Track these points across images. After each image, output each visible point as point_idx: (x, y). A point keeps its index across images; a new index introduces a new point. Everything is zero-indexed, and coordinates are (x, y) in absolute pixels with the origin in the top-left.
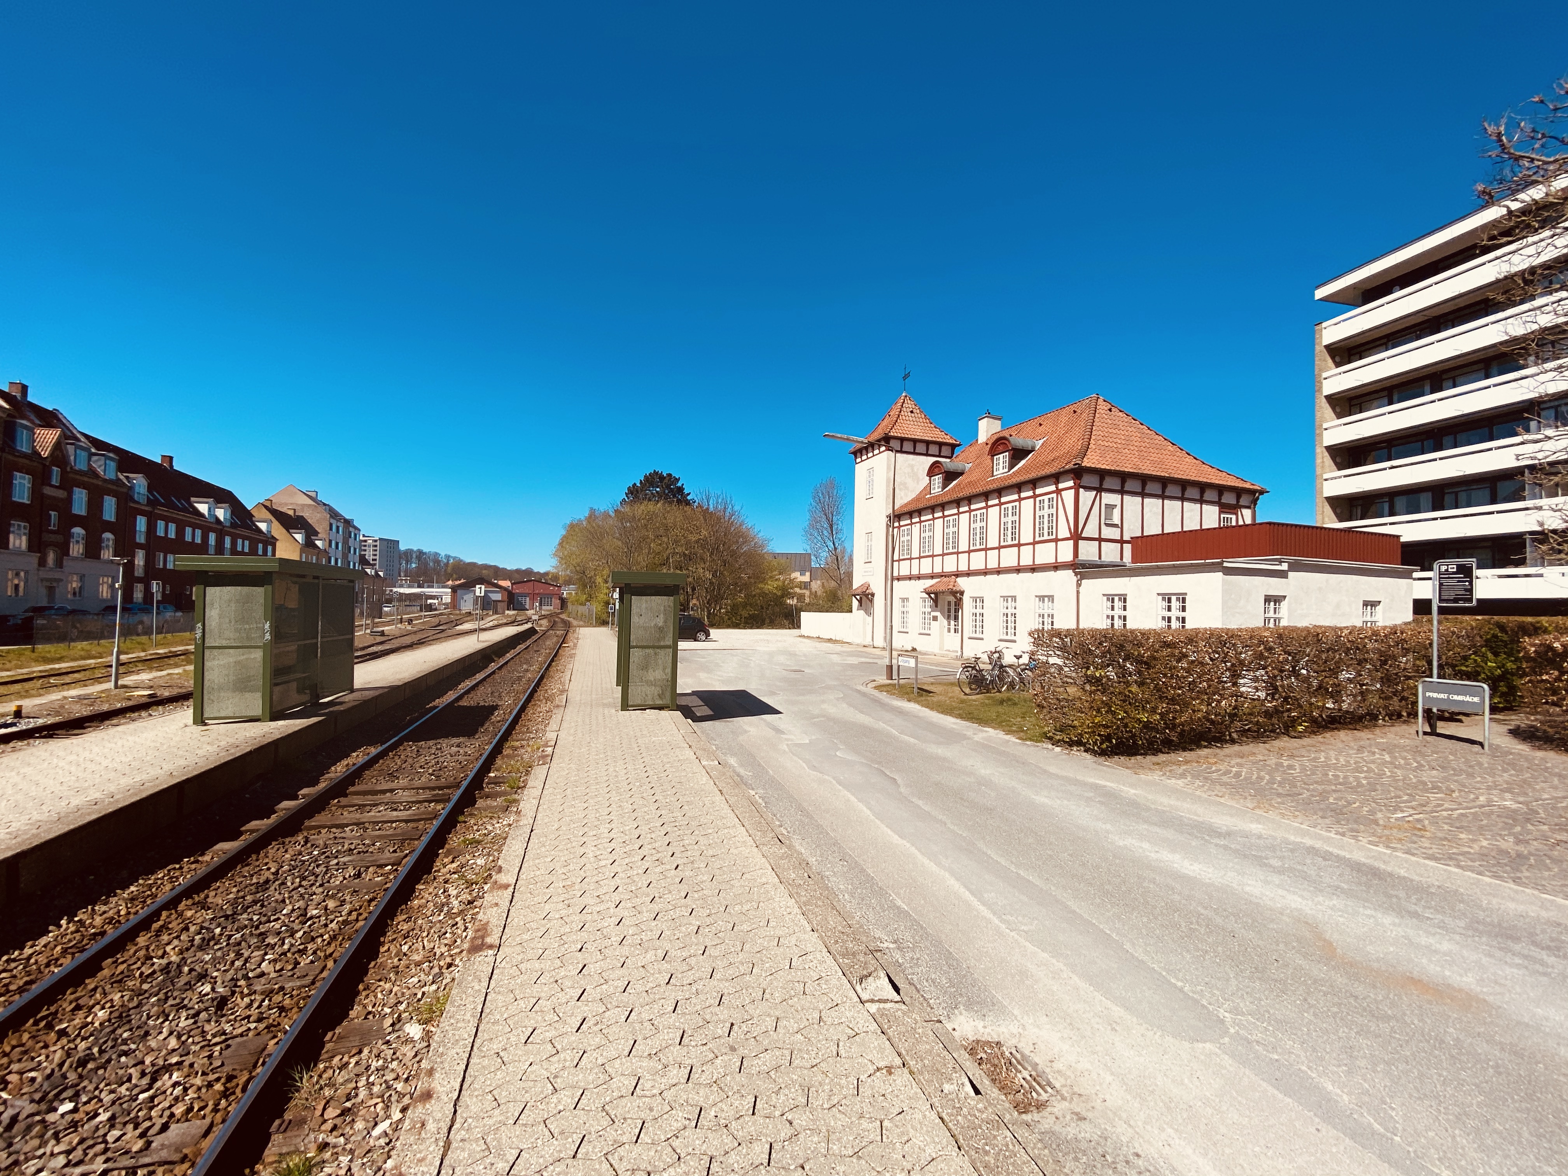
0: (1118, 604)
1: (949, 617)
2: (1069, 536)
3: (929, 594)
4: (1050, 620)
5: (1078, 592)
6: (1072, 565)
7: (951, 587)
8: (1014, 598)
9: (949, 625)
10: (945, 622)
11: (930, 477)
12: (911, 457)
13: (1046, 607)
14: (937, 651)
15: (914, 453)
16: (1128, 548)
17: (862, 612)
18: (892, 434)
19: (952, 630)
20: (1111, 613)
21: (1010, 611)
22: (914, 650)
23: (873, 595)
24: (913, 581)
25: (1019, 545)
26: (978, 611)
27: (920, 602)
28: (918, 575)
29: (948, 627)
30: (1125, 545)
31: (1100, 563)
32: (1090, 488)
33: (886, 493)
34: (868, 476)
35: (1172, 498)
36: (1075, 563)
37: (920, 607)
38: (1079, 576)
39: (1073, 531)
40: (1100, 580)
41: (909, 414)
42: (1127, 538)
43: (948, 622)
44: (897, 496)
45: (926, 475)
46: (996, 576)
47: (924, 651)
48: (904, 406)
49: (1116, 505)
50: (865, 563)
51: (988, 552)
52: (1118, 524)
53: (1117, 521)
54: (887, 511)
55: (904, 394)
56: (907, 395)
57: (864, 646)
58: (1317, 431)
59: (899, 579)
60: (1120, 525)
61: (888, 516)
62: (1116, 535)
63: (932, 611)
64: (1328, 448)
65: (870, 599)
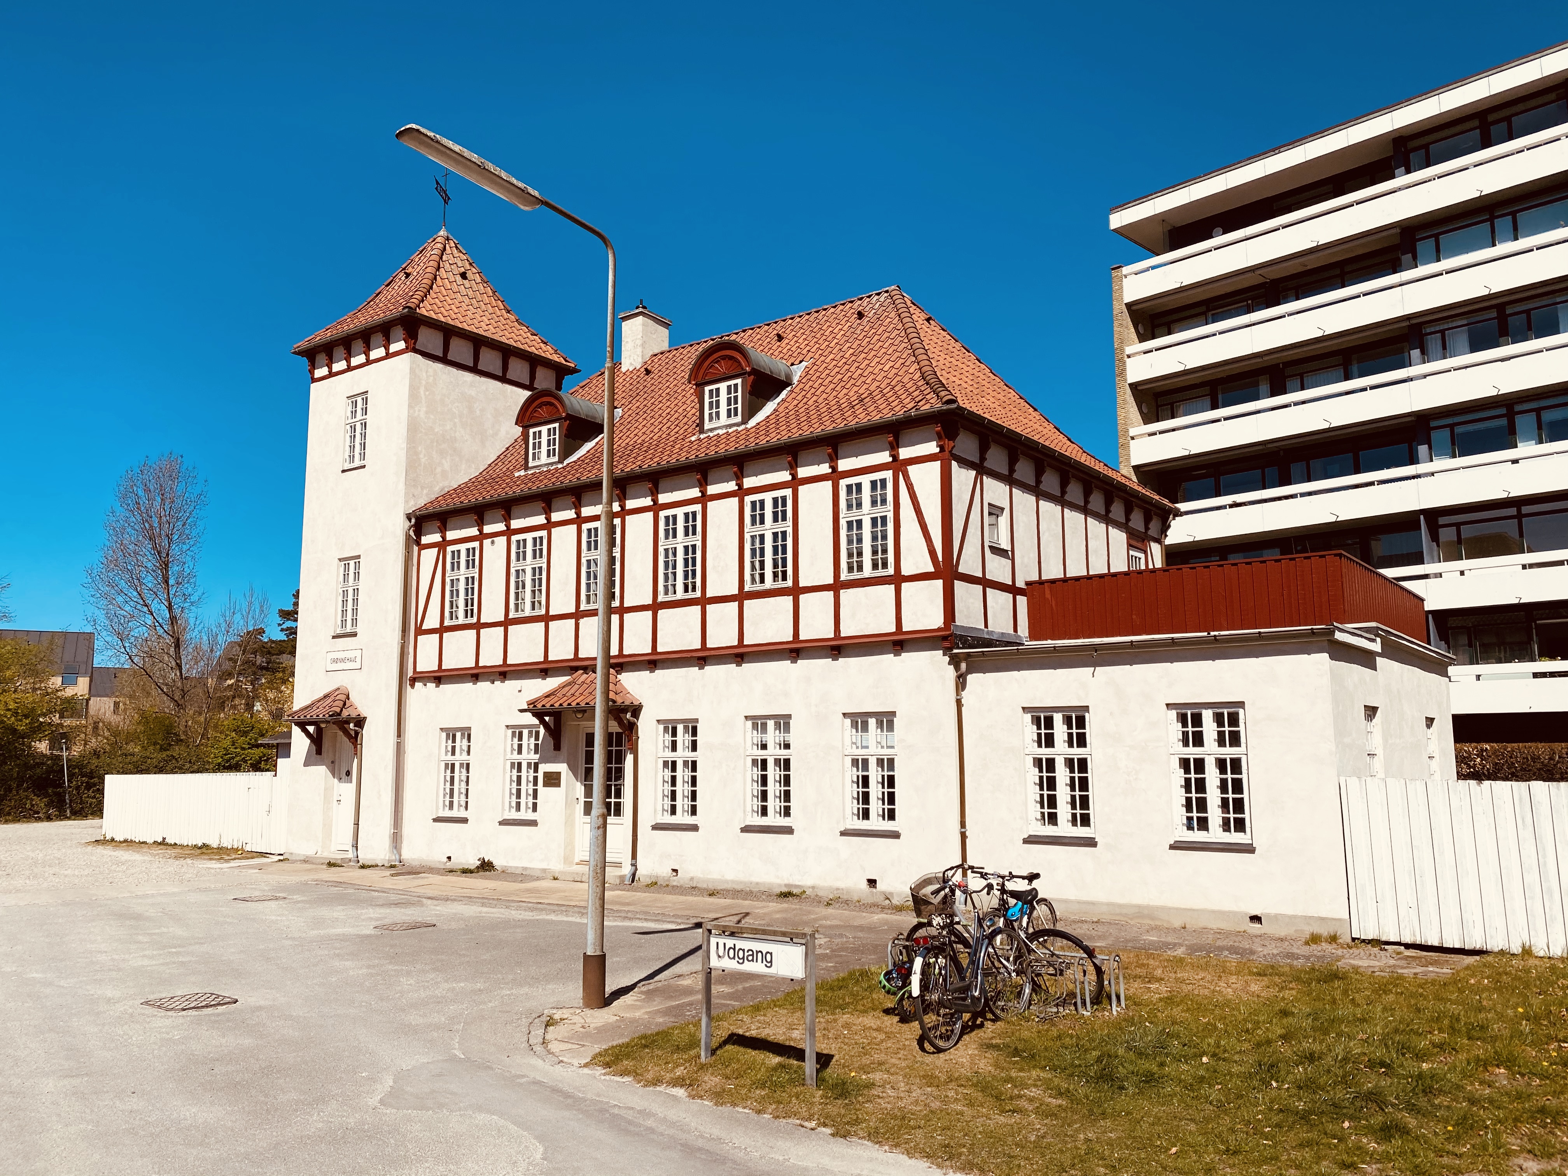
0: (1060, 731)
1: (586, 778)
2: (932, 569)
3: (539, 715)
4: (884, 773)
5: (959, 704)
6: (945, 638)
7: (611, 695)
8: (783, 722)
9: (588, 793)
10: (581, 788)
11: (526, 428)
12: (468, 377)
13: (872, 743)
14: (556, 866)
15: (474, 370)
16: (1022, 603)
17: (321, 769)
18: (423, 311)
20: (1044, 752)
21: (773, 752)
22: (486, 866)
23: (360, 722)
24: (484, 686)
25: (796, 591)
26: (682, 754)
27: (506, 736)
28: (500, 666)
29: (582, 800)
30: (1018, 597)
31: (988, 632)
32: (965, 463)
33: (407, 458)
34: (349, 414)
35: (1074, 507)
36: (951, 635)
37: (505, 751)
38: (963, 666)
39: (940, 559)
40: (1015, 673)
41: (459, 278)
42: (1020, 584)
43: (583, 787)
44: (435, 469)
45: (516, 424)
46: (731, 668)
47: (517, 868)
48: (444, 258)
49: (1002, 509)
50: (334, 637)
51: (710, 608)
52: (1007, 551)
53: (1005, 545)
54: (406, 502)
55: (442, 233)
56: (451, 237)
57: (331, 865)
58: (1121, 440)
59: (440, 677)
60: (1010, 553)
61: (410, 520)
62: (1006, 575)
63: (544, 760)
64: (1136, 468)
65: (353, 733)
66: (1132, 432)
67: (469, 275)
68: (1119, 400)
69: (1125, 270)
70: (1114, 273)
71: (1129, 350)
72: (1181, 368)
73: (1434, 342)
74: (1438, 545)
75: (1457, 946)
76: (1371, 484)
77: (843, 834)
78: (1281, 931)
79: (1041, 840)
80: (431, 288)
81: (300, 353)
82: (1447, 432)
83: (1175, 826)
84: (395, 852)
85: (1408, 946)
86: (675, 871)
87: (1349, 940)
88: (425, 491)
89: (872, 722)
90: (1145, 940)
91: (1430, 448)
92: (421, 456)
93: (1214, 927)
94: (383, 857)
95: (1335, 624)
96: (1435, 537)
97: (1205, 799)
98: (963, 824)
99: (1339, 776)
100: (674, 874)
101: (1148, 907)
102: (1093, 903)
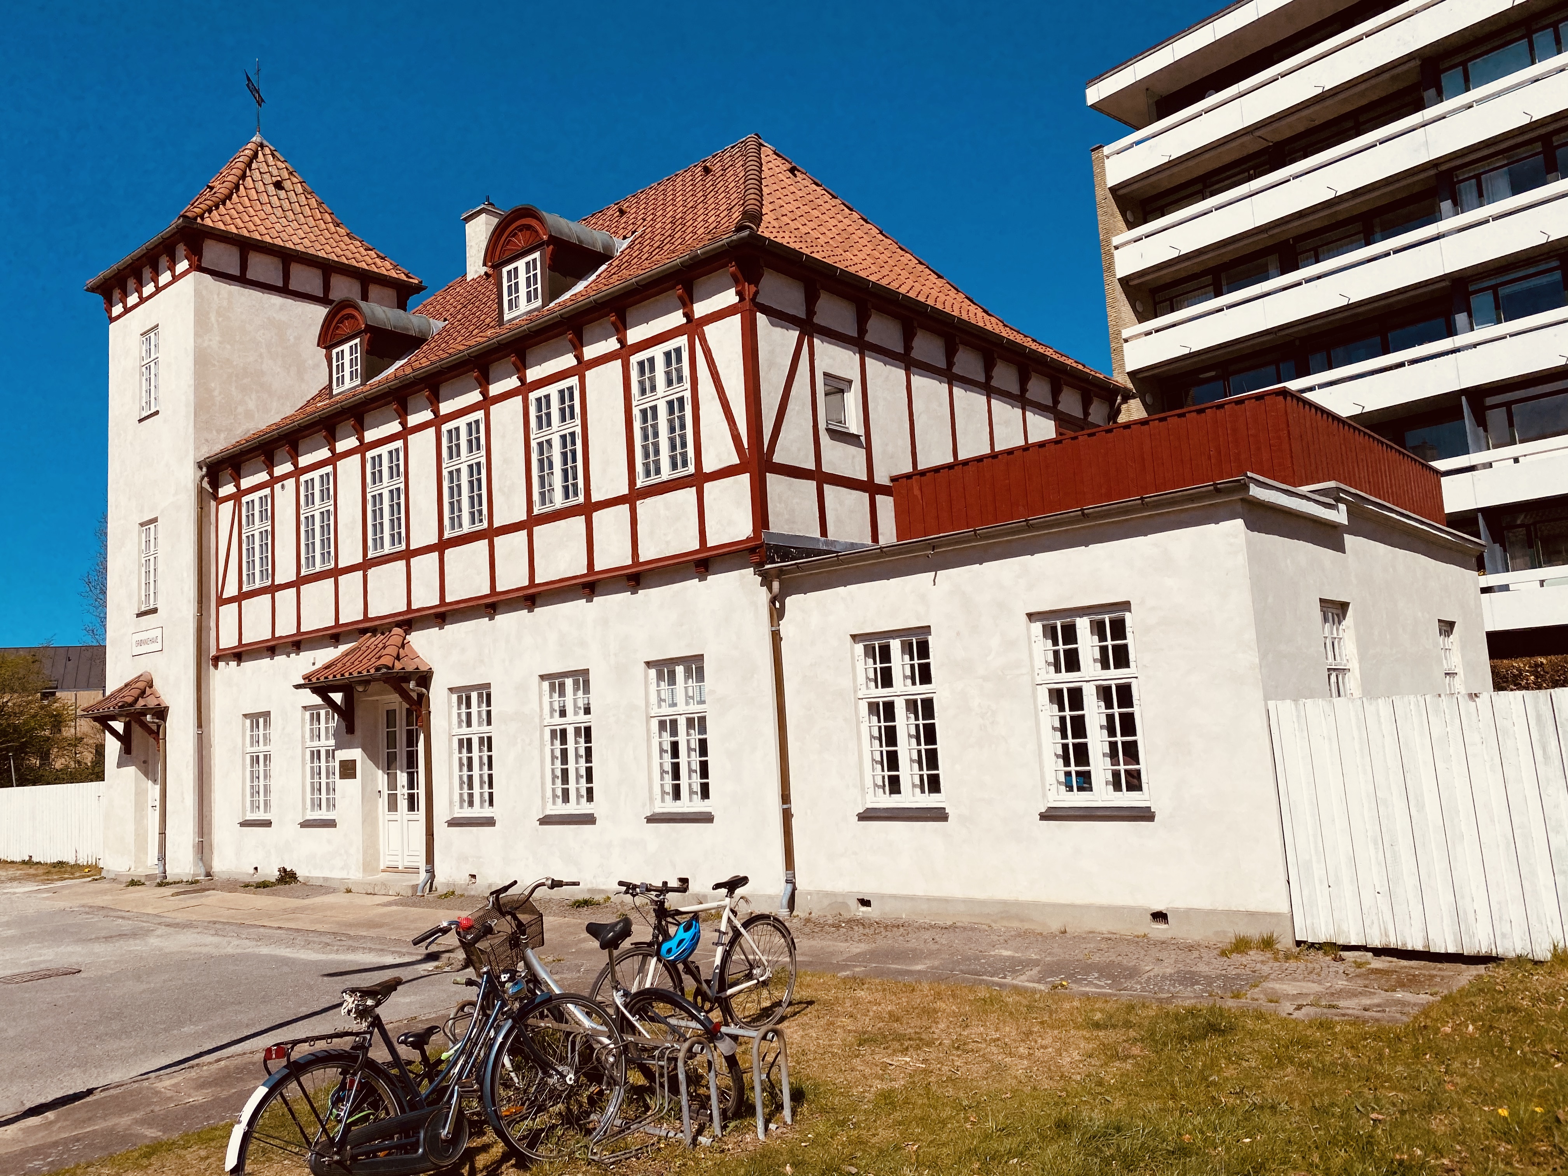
0: (899, 663)
1: (390, 765)
2: (736, 461)
3: (322, 690)
4: (695, 736)
5: (776, 638)
6: (752, 550)
7: (386, 661)
8: (582, 677)
9: (392, 784)
10: (381, 778)
12: (276, 300)
13: (680, 697)
14: (354, 874)
15: (284, 290)
16: (886, 505)
17: (131, 771)
18: (208, 222)
19: (403, 804)
20: (881, 694)
21: (574, 719)
22: (287, 877)
23: (161, 713)
24: (279, 659)
25: (588, 509)
26: (477, 730)
27: (303, 720)
28: (294, 635)
29: (386, 792)
30: (879, 498)
31: (827, 543)
32: (779, 317)
33: (195, 397)
34: (144, 354)
35: (968, 383)
36: (760, 546)
37: (303, 737)
38: (776, 585)
39: (746, 446)
40: (841, 589)
41: (271, 189)
42: (882, 478)
43: (386, 776)
44: (236, 408)
45: (318, 345)
46: (522, 615)
47: (318, 878)
48: (254, 166)
49: (850, 382)
50: (138, 615)
51: (498, 540)
52: (858, 437)
53: (854, 426)
54: (197, 448)
55: (256, 139)
56: (265, 143)
57: (133, 883)
58: (1113, 345)
59: (240, 654)
60: (863, 439)
61: (201, 468)
62: (858, 468)
63: (339, 746)
64: (1132, 375)
65: (154, 728)
66: (1125, 334)
67: (287, 184)
68: (1109, 300)
69: (1107, 150)
70: (1094, 155)
71: (1116, 241)
72: (1174, 254)
73: (1468, 189)
74: (1486, 430)
75: (1451, 950)
76: (1401, 365)
77: (650, 820)
78: (1195, 934)
79: (878, 814)
80: (229, 197)
81: (92, 290)
82: (1488, 297)
83: (1048, 787)
84: (201, 864)
85: (1378, 952)
86: (474, 876)
87: (1290, 944)
88: (222, 436)
89: (680, 670)
90: (994, 956)
91: (1470, 316)
92: (216, 393)
93: (1104, 929)
94: (187, 871)
95: (1249, 474)
96: (1481, 422)
97: (1086, 745)
98: (786, 798)
99: (1267, 698)
100: (473, 880)
101: (1017, 904)
102: (946, 901)
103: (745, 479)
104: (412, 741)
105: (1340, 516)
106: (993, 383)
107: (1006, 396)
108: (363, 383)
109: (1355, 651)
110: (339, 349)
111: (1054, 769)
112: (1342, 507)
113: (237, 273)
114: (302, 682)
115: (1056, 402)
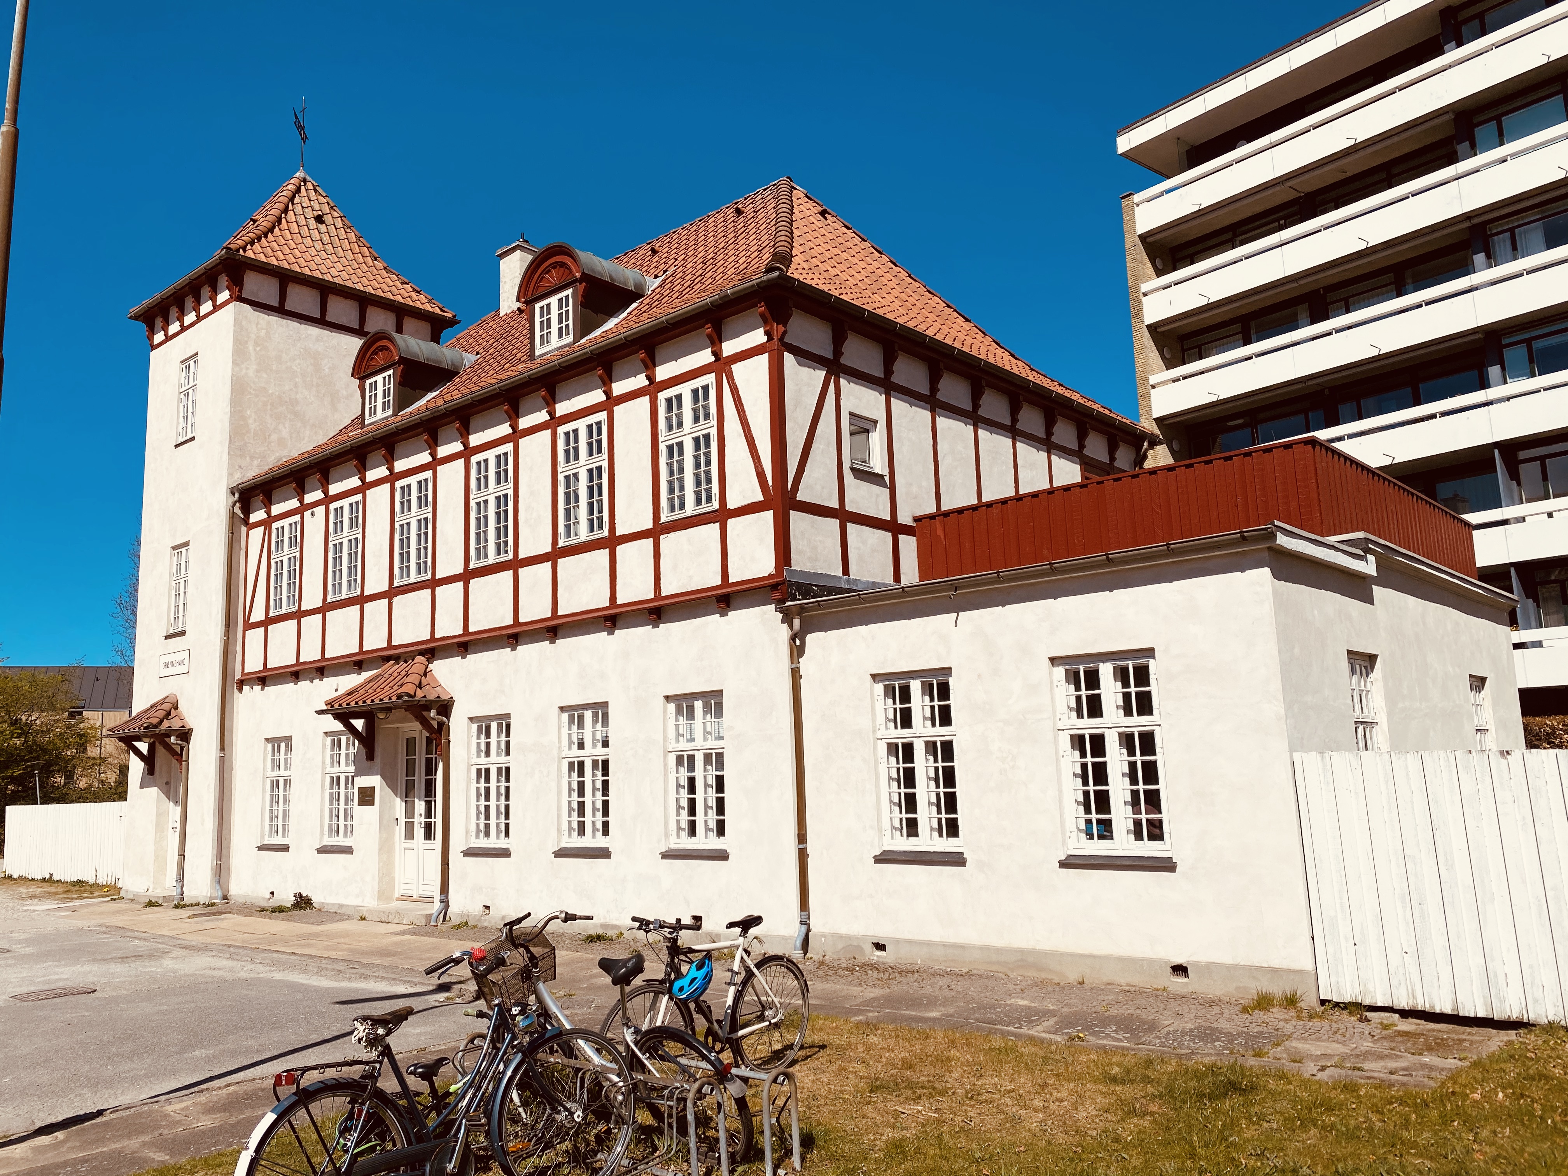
0: (919, 704)
1: (408, 793)
2: (760, 498)
3: (344, 716)
4: (712, 772)
5: (796, 676)
6: (774, 587)
7: (409, 689)
8: (601, 711)
9: (410, 812)
10: (399, 806)
12: (313, 331)
13: (698, 733)
14: (369, 901)
15: (322, 322)
16: (908, 545)
17: (153, 792)
18: (250, 254)
19: (420, 832)
20: (901, 735)
21: (592, 752)
22: (303, 902)
23: (185, 735)
24: (302, 684)
25: (612, 542)
26: (496, 760)
27: (324, 745)
28: (318, 661)
29: (403, 820)
30: (901, 537)
31: (848, 581)
32: (805, 356)
33: (231, 423)
34: (183, 381)
35: (994, 426)
36: (783, 583)
37: (323, 763)
38: (797, 622)
39: (770, 483)
40: (862, 629)
41: (312, 222)
42: (905, 518)
43: (404, 804)
44: (270, 435)
45: (352, 376)
46: (544, 646)
47: (333, 904)
48: (296, 200)
49: (875, 422)
50: (167, 638)
51: (522, 572)
52: (882, 476)
53: (879, 466)
54: (230, 475)
55: (300, 174)
56: (308, 178)
57: (151, 904)
58: (1140, 390)
59: (264, 679)
60: (887, 479)
61: (233, 494)
62: (881, 507)
63: (359, 772)
64: (1159, 421)
65: (178, 749)
66: (1153, 380)
67: (328, 219)
68: (1136, 346)
69: (1136, 198)
70: (1124, 203)
71: (1145, 287)
72: (1203, 302)
73: (1501, 242)
74: (1519, 484)
75: (1481, 1014)
76: (1432, 417)
77: (666, 855)
78: (1215, 988)
79: (895, 857)
80: (271, 230)
81: (136, 318)
82: (1522, 350)
83: (1068, 834)
84: (218, 887)
85: (1405, 1014)
86: (487, 907)
87: (1315, 1003)
88: (256, 462)
89: (699, 705)
90: (1010, 1005)
91: (1503, 369)
92: (250, 421)
93: (1123, 981)
94: (205, 894)
95: (1276, 523)
96: (1514, 475)
97: (1107, 792)
98: (802, 838)
99: (1292, 751)
100: (487, 911)
101: (1033, 952)
102: (962, 947)
103: (768, 516)
104: (430, 769)
105: (1369, 567)
106: (1019, 426)
107: (1030, 439)
108: (395, 414)
109: (1383, 704)
110: (372, 380)
111: (1075, 816)
112: (1371, 558)
113: (275, 303)
114: (325, 708)
115: (1082, 446)
